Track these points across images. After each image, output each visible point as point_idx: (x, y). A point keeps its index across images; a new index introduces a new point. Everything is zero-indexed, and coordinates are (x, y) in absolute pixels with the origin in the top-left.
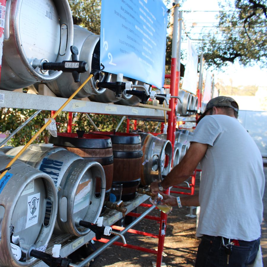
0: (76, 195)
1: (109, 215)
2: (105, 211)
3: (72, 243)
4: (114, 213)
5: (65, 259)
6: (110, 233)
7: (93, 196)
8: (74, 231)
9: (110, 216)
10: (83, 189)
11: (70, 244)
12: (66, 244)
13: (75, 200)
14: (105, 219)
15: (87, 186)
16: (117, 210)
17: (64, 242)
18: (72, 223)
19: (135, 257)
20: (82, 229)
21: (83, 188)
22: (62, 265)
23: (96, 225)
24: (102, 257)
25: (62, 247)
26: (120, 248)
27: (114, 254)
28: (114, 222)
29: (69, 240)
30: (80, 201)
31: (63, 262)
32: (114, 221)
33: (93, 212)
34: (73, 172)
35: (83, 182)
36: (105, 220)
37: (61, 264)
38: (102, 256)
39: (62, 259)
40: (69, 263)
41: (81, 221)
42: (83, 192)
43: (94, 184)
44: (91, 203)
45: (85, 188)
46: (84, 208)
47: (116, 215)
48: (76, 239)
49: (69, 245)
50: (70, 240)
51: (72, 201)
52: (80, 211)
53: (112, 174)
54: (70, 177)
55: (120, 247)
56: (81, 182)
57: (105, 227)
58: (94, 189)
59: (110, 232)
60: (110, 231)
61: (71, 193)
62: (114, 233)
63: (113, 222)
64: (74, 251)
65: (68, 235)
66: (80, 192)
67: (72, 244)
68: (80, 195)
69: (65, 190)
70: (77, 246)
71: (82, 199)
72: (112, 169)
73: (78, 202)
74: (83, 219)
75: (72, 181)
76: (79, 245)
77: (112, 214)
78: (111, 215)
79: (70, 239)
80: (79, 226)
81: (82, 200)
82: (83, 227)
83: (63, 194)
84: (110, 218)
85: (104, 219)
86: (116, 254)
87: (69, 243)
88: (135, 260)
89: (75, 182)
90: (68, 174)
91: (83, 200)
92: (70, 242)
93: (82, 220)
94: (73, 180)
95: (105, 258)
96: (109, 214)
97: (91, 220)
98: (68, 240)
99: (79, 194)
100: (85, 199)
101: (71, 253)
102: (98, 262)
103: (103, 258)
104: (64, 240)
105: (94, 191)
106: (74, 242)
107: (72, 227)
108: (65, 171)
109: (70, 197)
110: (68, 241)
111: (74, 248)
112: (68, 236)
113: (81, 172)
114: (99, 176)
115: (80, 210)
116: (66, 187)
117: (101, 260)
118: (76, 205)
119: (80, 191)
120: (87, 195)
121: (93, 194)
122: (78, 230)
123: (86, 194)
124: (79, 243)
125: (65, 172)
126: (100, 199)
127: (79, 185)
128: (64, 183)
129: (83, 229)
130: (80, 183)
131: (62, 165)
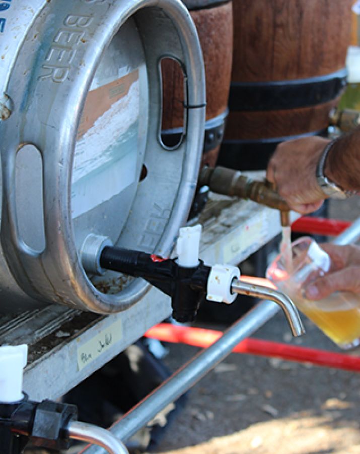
0: (81, 136)
1: (223, 224)
2: (205, 210)
3: (72, 344)
4: (241, 213)
5: (46, 404)
6: (232, 293)
7: (154, 142)
8: (79, 290)
9: (229, 226)
10: (110, 111)
11: (66, 350)
12: (49, 348)
13: (75, 158)
14: (206, 240)
15: (126, 99)
16: (255, 199)
17: (40, 342)
18: (71, 258)
19: (329, 397)
20: (114, 282)
21: (109, 107)
22: (36, 433)
23: (171, 263)
24: (194, 406)
25: (30, 361)
26: (267, 368)
27: (245, 392)
28: (244, 253)
29: (60, 334)
30: (98, 164)
31: (41, 417)
32: (243, 248)
33: (154, 211)
34: (61, 33)
35: (106, 81)
36: (206, 243)
37: (30, 427)
38: (200, 401)
39: (36, 405)
40: (66, 423)
41: (105, 250)
42: (109, 123)
43: (156, 91)
44: (144, 174)
45: (115, 106)
46: (117, 192)
47: (249, 223)
48: (91, 326)
49: (60, 352)
50: (64, 332)
51: (61, 163)
52: (101, 205)
53: (229, 51)
54: (47, 58)
55: (268, 363)
56: (95, 80)
57: (209, 269)
58: (156, 110)
59: (231, 288)
60: (234, 285)
61: (56, 128)
62: (248, 292)
63: (240, 252)
64: (85, 376)
65: (54, 314)
66: (97, 123)
67: (76, 348)
68: (95, 136)
69: (29, 116)
70: (95, 355)
71: (104, 153)
72: (228, 26)
73: (90, 168)
74: (117, 243)
75: (56, 71)
76: (104, 350)
77: (235, 218)
78: (229, 222)
79: (63, 328)
80: (99, 270)
81: (105, 159)
82: (120, 275)
83: (22, 131)
84: (229, 235)
85: (201, 241)
86: (252, 391)
87: (60, 343)
88: (331, 410)
89: (72, 79)
90: (39, 44)
91: (110, 159)
92: (67, 340)
93: (110, 244)
94: (64, 68)
95: (211, 410)
96: (222, 219)
97: (151, 244)
98: (54, 333)
99: (90, 131)
100: (118, 152)
101: (74, 385)
102: (182, 428)
103: (203, 409)
104: (40, 334)
105: (155, 121)
106: (81, 337)
107: (71, 274)
108: (25, 33)
109: (54, 142)
110: (57, 338)
111: (82, 365)
112: (56, 317)
113: (93, 33)
114: (176, 55)
115: (100, 202)
116: (35, 102)
117: (195, 418)
118: (81, 181)
119: (96, 119)
120: (125, 135)
121: (153, 136)
122: (95, 286)
123: (124, 131)
124: (103, 343)
125: (26, 38)
126: (182, 151)
127: (87, 92)
128: (24, 82)
129: (118, 282)
130: (94, 86)
131: (7, 7)
